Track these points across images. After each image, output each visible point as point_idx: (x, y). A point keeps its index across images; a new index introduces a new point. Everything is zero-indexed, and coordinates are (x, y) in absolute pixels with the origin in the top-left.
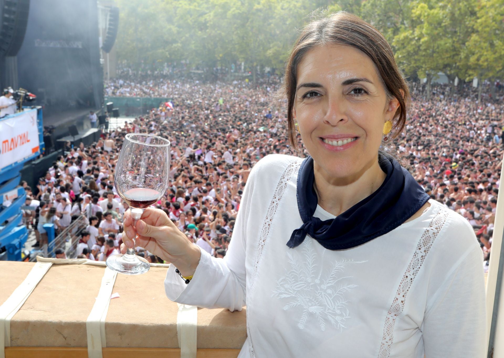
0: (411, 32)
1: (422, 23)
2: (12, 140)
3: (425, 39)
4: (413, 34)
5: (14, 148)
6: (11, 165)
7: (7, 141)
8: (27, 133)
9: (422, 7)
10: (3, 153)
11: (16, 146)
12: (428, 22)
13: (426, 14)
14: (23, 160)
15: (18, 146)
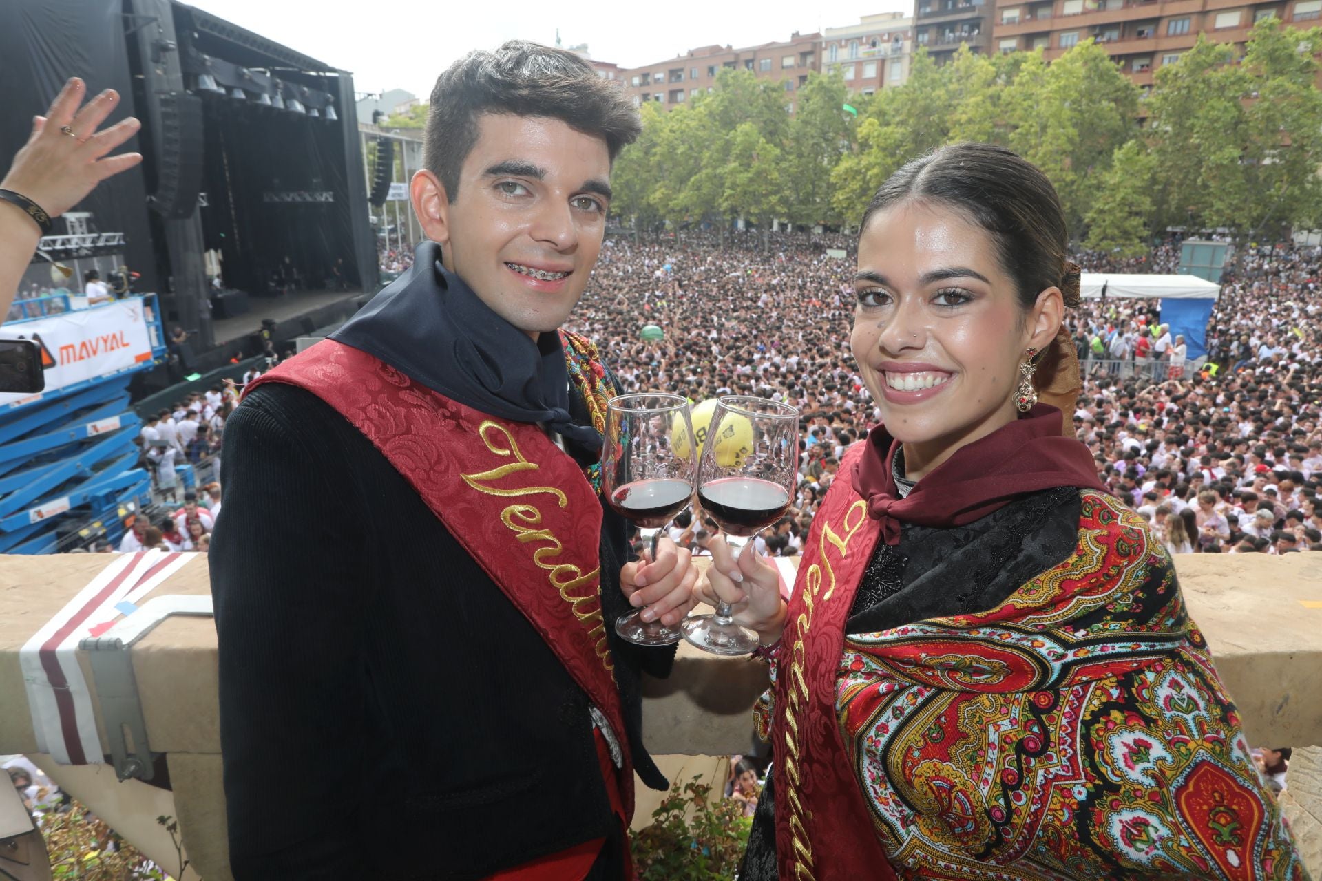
0: (856, 160)
1: (871, 147)
2: (84, 345)
3: (876, 170)
4: (859, 164)
5: (89, 356)
6: (87, 381)
7: (72, 346)
8: (122, 333)
9: (871, 124)
10: (62, 363)
11: (95, 353)
12: (878, 146)
13: (876, 134)
14: (115, 373)
15: (99, 353)
